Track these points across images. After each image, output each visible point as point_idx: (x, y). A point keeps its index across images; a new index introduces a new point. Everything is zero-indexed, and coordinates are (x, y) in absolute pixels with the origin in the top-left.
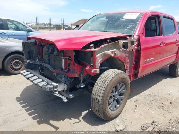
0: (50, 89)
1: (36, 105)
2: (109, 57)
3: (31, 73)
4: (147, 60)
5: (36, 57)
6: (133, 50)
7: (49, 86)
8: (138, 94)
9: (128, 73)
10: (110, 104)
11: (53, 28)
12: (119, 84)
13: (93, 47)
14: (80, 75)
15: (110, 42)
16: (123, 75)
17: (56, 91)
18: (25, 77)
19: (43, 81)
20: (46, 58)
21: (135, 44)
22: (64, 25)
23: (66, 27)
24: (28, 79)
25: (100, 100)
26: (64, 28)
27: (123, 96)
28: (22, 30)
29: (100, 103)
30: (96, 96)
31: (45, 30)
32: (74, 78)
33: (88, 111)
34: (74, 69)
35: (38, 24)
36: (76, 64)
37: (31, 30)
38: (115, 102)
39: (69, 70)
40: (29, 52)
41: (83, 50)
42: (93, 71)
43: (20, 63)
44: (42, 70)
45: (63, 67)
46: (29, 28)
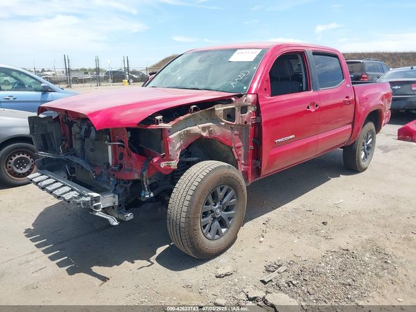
0: (85, 203)
1: (64, 242)
2: (197, 138)
3: (49, 178)
4: (279, 140)
5: (58, 147)
6: (246, 122)
7: (84, 199)
8: (274, 209)
9: (243, 166)
10: (204, 227)
11: (106, 79)
12: (221, 189)
13: (160, 120)
14: (141, 175)
15: (195, 109)
16: (226, 171)
17: (96, 207)
18: (38, 186)
19: (72, 190)
20: (77, 145)
21: (251, 110)
22: (131, 70)
23: (134, 76)
24: (43, 188)
25: (183, 220)
26: (131, 77)
27: (233, 212)
28: (30, 88)
29: (182, 225)
30: (175, 213)
31: (85, 85)
32: (132, 180)
33: (168, 246)
34: (131, 164)
35: (69, 71)
36: (134, 155)
37: (50, 88)
38: (217, 223)
39: (121, 167)
40: (43, 136)
41: (143, 127)
42: (163, 165)
43: (27, 162)
44: (73, 170)
45: (110, 162)
46: (46, 83)
